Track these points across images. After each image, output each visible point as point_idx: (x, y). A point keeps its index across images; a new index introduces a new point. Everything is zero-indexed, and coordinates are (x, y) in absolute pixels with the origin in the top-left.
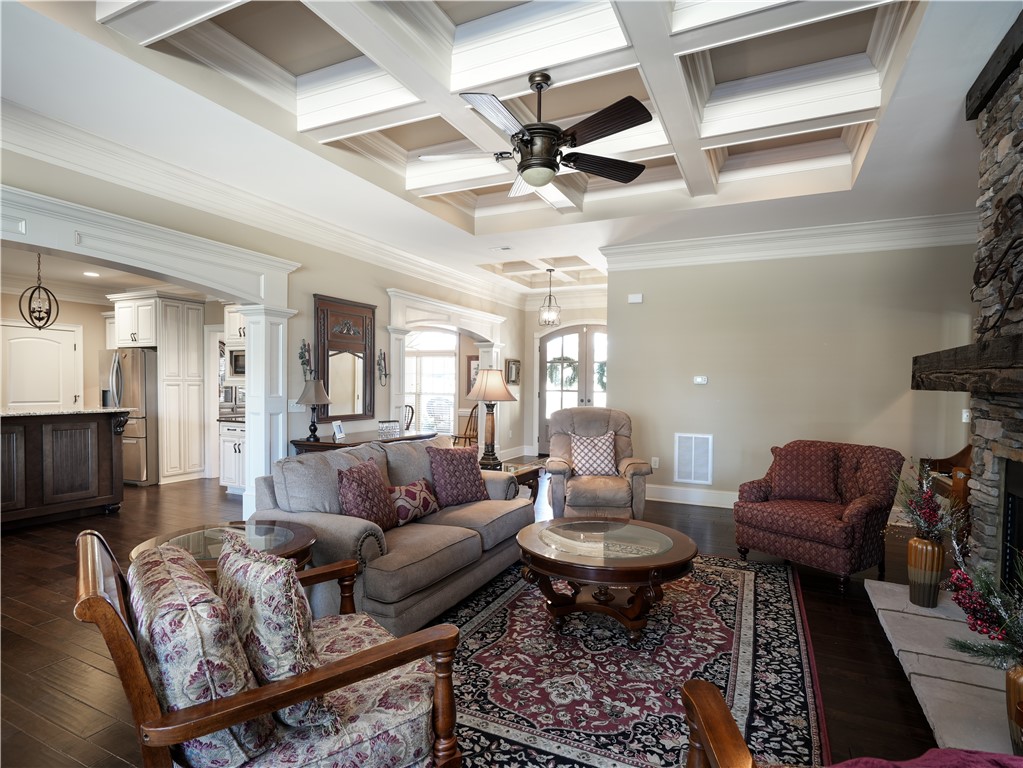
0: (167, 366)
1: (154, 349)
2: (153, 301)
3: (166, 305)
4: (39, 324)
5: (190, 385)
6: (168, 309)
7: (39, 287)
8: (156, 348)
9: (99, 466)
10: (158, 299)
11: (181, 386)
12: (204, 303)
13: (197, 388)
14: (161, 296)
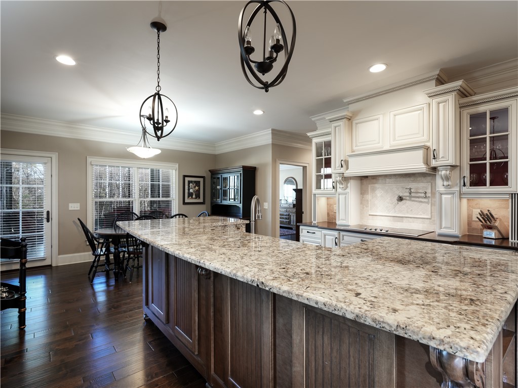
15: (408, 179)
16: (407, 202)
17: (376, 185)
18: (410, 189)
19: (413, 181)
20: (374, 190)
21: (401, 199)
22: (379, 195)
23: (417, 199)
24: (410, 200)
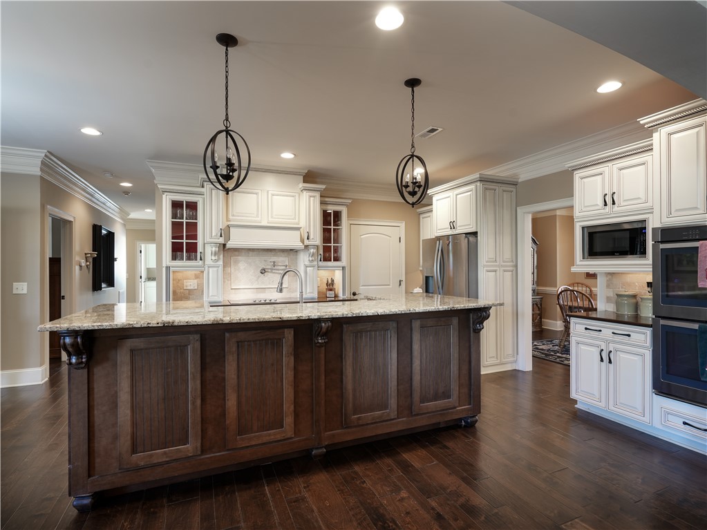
0: (486, 250)
1: (475, 234)
2: (472, 187)
3: (486, 189)
4: (411, 199)
5: (505, 271)
6: (488, 192)
7: (412, 156)
8: (477, 232)
9: (460, 369)
10: (478, 184)
11: (498, 272)
12: (515, 184)
13: (511, 273)
14: (483, 180)
15: (270, 253)
16: (269, 274)
17: (239, 257)
18: (274, 262)
19: (274, 256)
20: (236, 262)
21: (263, 272)
22: (241, 268)
23: (277, 271)
24: (272, 272)
